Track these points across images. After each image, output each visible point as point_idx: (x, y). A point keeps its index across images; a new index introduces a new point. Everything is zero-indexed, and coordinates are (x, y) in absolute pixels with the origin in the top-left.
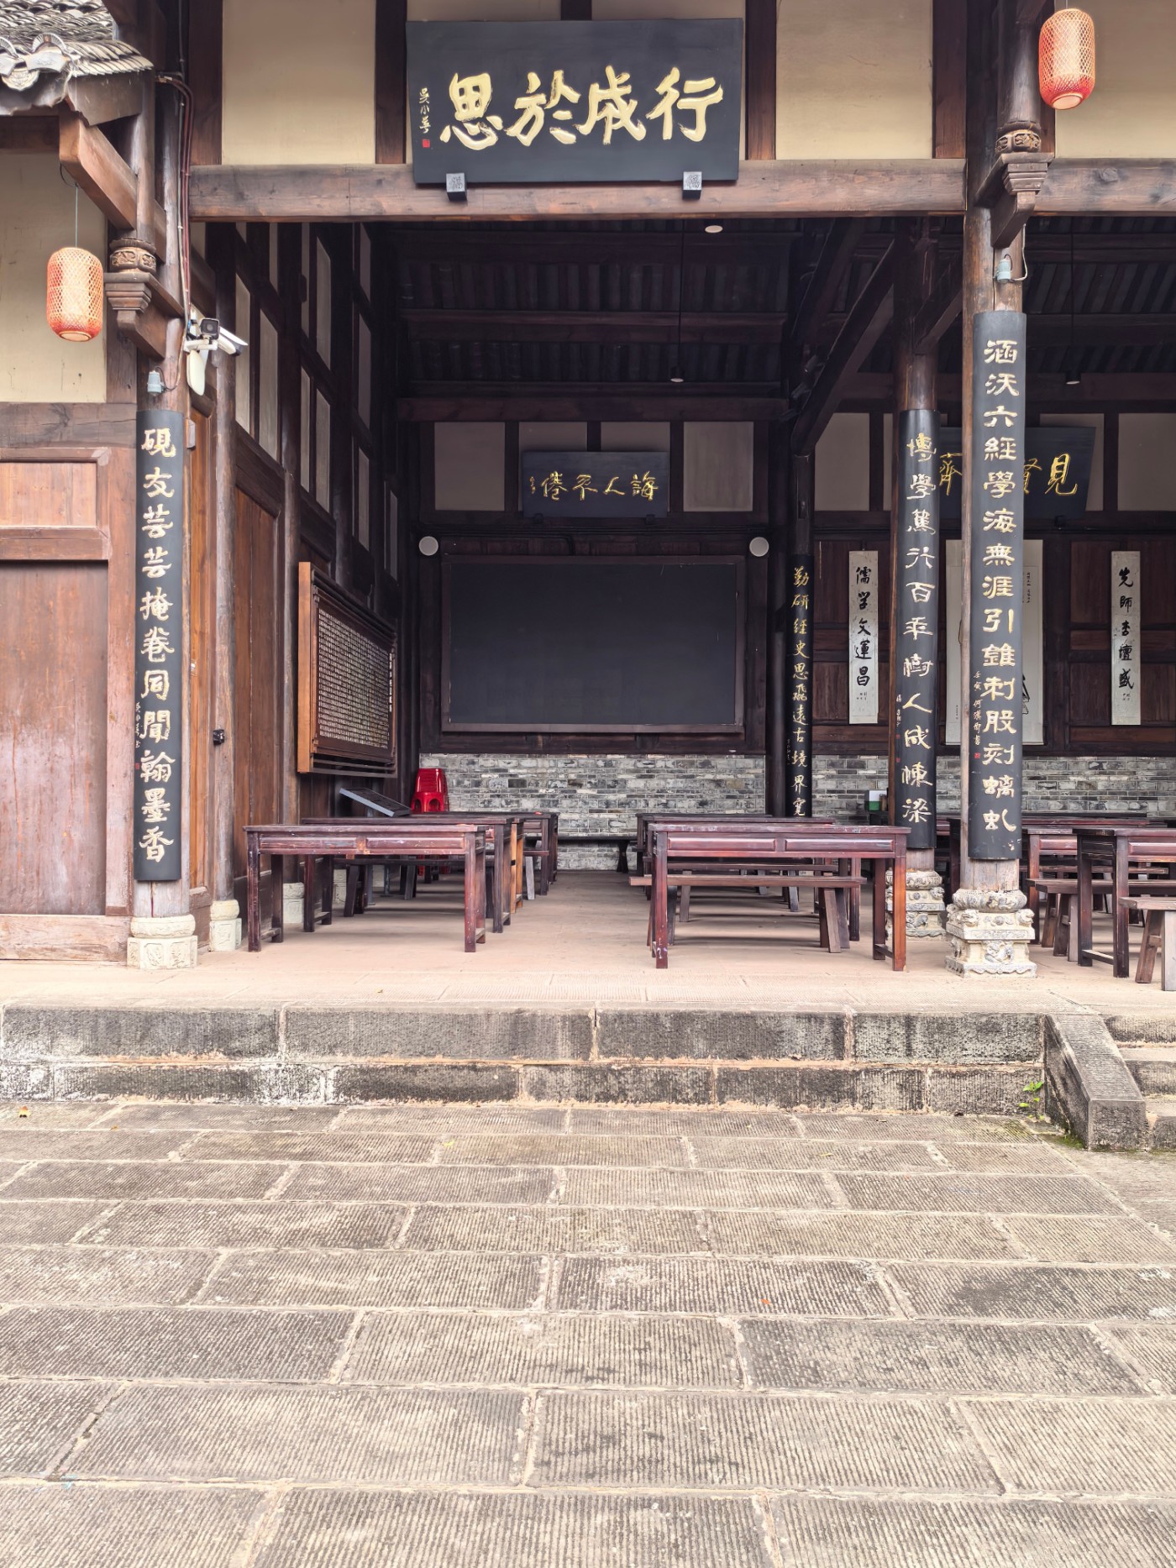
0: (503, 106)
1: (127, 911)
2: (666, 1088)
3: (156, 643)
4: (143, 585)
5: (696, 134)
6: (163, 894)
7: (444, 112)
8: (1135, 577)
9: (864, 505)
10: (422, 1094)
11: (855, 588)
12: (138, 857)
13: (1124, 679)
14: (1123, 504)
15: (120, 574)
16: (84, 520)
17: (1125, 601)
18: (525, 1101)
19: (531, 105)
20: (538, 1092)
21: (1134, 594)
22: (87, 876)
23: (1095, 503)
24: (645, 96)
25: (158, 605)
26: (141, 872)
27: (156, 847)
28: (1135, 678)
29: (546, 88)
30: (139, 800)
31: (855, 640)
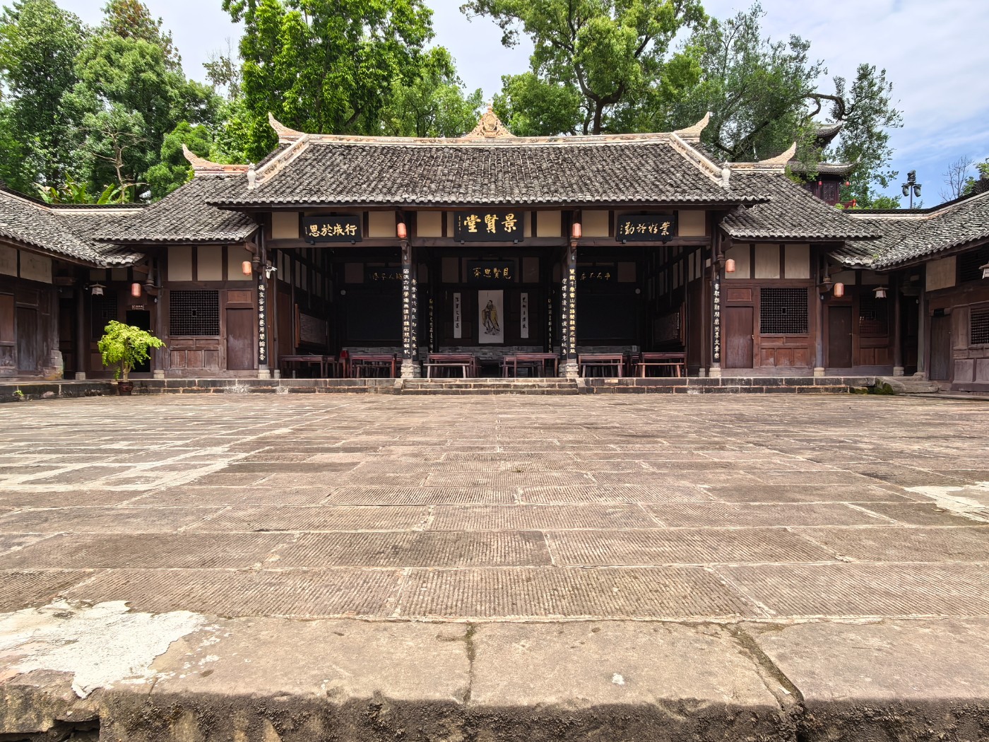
0: (320, 229)
1: (258, 369)
2: (339, 391)
3: (262, 322)
4: (260, 312)
5: (353, 234)
6: (264, 366)
7: (310, 231)
8: (526, 300)
9: (456, 281)
10: (301, 392)
11: (455, 302)
12: (259, 359)
13: (524, 326)
14: (524, 281)
15: (255, 311)
16: (249, 301)
17: (524, 306)
18: (317, 393)
19: (324, 230)
20: (319, 392)
21: (527, 304)
22: (250, 364)
23: (517, 280)
24: (344, 228)
25: (262, 316)
26: (260, 362)
27: (262, 358)
28: (527, 326)
29: (327, 227)
30: (259, 350)
31: (455, 316)
